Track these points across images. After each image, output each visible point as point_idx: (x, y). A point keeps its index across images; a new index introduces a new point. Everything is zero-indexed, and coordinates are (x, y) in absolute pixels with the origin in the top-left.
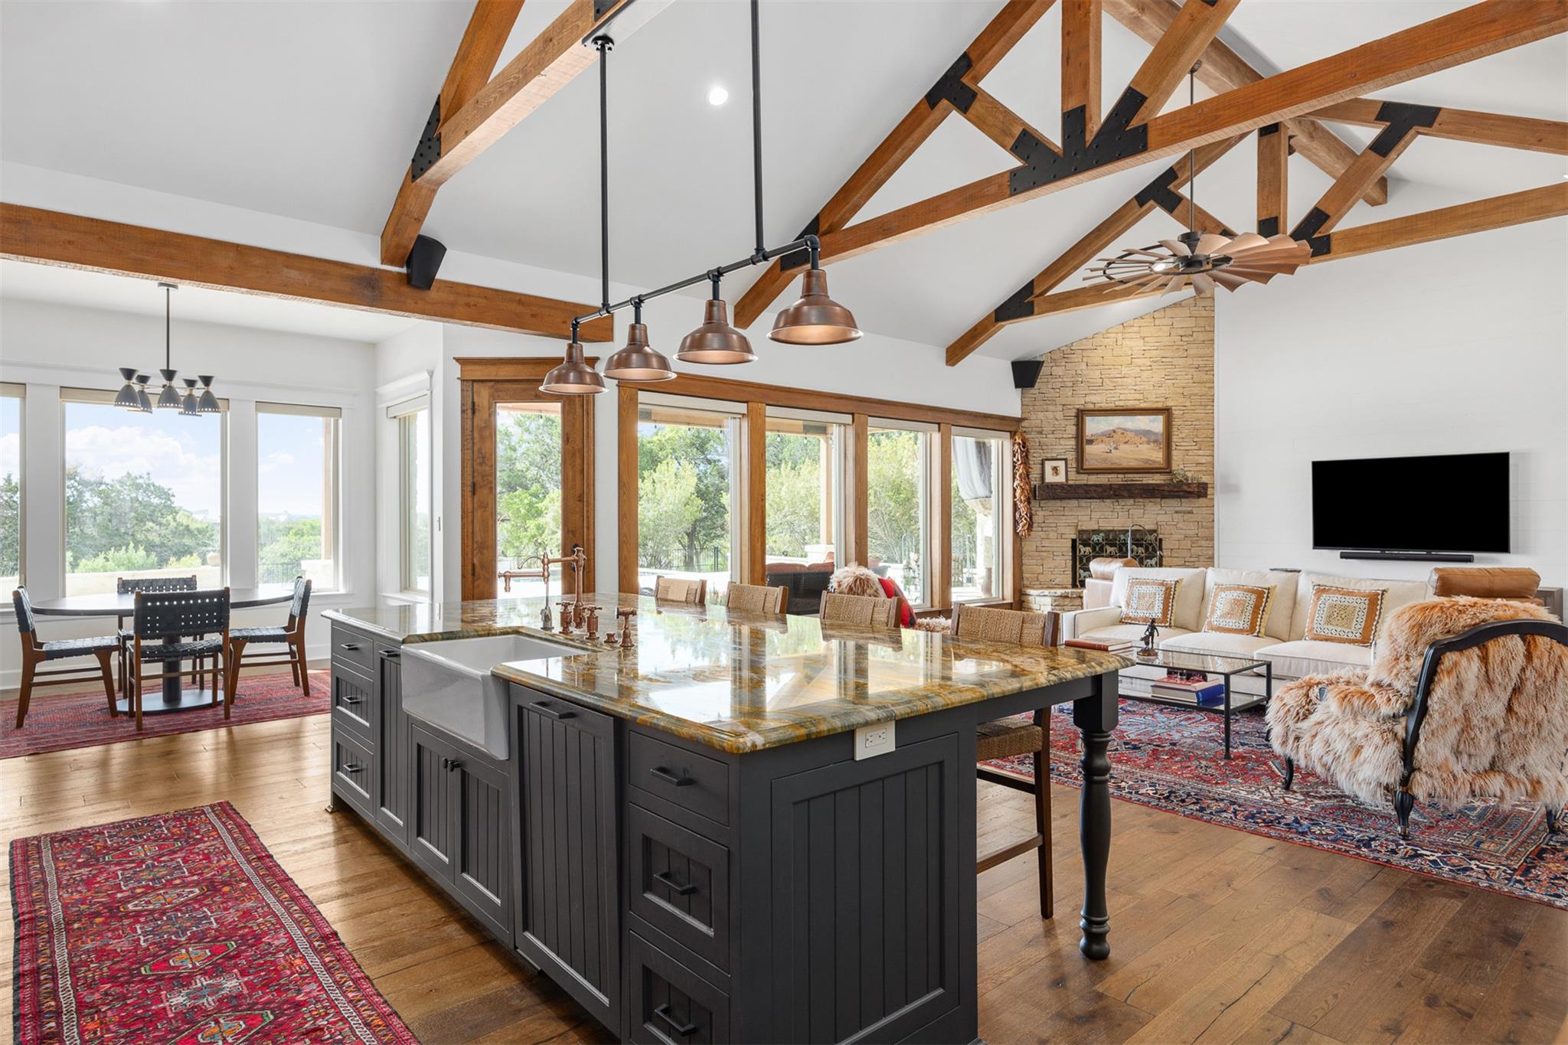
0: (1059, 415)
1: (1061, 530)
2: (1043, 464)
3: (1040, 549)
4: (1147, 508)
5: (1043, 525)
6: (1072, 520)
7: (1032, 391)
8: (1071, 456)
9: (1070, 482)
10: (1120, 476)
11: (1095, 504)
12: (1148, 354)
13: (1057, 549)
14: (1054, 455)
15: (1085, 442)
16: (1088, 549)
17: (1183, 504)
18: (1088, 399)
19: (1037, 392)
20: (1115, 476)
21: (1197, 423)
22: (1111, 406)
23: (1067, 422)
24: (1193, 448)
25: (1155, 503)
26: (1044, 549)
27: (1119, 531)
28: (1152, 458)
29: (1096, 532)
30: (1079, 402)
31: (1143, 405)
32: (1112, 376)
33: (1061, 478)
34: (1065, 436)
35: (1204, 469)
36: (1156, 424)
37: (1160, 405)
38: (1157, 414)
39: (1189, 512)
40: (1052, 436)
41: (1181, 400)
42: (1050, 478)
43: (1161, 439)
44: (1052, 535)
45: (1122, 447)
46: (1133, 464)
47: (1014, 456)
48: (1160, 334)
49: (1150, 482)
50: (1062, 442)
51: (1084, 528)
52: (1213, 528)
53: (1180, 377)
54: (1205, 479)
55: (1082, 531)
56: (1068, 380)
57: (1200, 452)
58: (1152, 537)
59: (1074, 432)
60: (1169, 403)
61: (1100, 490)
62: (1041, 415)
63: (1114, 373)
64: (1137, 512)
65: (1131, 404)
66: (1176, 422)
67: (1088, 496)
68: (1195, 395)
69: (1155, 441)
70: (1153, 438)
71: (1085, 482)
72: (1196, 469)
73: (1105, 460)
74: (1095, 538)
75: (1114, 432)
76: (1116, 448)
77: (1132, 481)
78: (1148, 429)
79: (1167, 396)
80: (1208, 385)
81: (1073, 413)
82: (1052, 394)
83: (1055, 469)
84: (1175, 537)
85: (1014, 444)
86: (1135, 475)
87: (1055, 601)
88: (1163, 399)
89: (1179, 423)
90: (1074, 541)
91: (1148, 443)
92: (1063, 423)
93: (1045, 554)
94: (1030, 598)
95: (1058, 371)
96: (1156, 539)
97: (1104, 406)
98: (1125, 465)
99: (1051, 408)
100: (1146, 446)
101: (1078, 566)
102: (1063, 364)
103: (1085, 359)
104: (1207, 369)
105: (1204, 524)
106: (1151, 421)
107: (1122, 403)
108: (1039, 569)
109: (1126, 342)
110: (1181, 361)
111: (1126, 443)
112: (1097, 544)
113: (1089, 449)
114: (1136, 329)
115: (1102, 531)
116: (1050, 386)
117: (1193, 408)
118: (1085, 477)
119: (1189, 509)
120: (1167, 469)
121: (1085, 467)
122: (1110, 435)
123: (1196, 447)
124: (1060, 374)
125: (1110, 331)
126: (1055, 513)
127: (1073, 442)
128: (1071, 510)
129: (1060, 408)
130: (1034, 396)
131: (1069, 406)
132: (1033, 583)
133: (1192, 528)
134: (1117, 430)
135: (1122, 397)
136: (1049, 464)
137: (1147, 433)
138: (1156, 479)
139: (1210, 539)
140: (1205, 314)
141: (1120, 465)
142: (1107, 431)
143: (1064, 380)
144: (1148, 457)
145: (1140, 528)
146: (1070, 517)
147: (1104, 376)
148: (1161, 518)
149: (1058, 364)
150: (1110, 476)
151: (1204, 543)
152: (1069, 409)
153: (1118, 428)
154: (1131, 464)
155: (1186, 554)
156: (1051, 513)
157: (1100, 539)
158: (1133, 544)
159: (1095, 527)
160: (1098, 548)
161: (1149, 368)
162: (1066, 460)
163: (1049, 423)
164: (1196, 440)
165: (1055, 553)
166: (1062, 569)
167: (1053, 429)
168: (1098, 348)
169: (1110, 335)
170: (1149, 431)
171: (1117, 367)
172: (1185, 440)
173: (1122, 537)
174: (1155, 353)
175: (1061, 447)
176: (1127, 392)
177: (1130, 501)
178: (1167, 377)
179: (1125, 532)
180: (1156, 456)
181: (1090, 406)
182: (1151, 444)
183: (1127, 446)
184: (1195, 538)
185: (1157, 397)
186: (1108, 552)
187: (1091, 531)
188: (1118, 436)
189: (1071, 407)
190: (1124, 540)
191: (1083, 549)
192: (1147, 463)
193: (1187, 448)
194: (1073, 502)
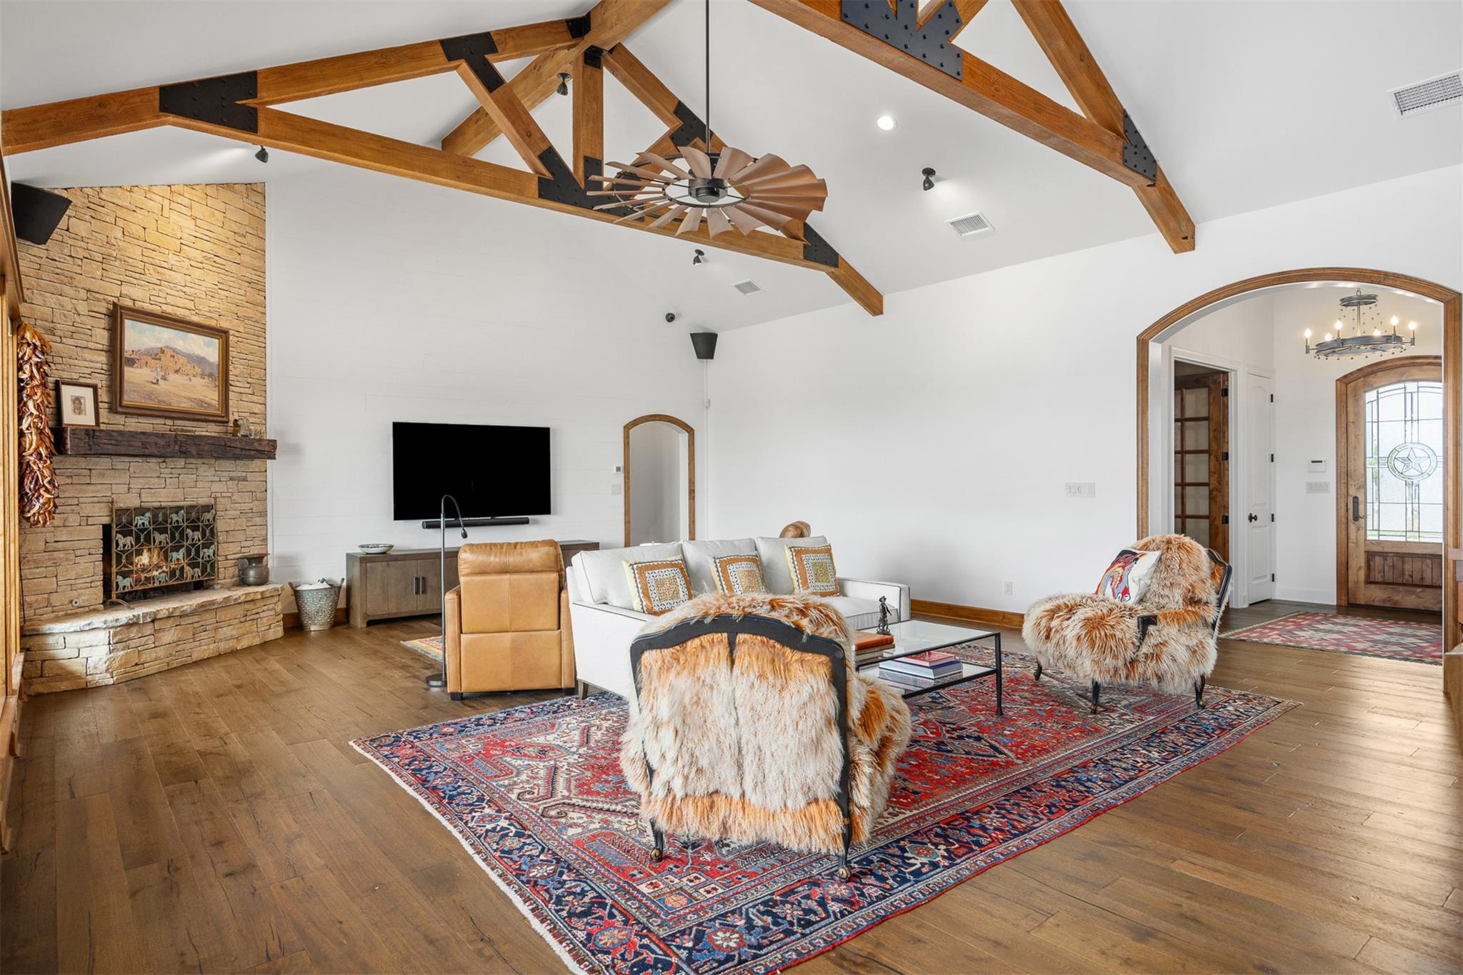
0: (83, 308)
1: (88, 510)
2: (58, 391)
3: (52, 546)
4: (201, 472)
6: (104, 492)
7: (37, 250)
8: (101, 381)
9: (103, 427)
10: (169, 422)
11: (136, 465)
12: (200, 244)
13: (83, 544)
14: (75, 376)
15: (123, 360)
16: (130, 540)
18: (126, 289)
19: (44, 254)
20: (161, 421)
21: (252, 358)
22: (156, 309)
23: (92, 322)
24: (247, 391)
26: (59, 545)
27: (171, 508)
28: (206, 400)
29: (141, 511)
30: (113, 291)
31: (196, 319)
32: (158, 262)
33: (88, 419)
34: (91, 345)
35: (258, 421)
36: (208, 349)
37: (213, 323)
38: (212, 336)
39: (245, 479)
40: (71, 341)
41: (237, 323)
42: (71, 416)
43: (215, 372)
44: (73, 520)
45: (172, 377)
46: (186, 405)
47: (20, 369)
48: (212, 220)
49: (204, 433)
50: (87, 354)
51: (121, 505)
52: (266, 500)
53: (233, 290)
55: (121, 510)
56: (97, 248)
57: (254, 398)
58: (210, 516)
59: (105, 342)
60: (224, 324)
61: (162, 442)
62: (52, 300)
63: (158, 258)
64: (188, 479)
65: (181, 313)
66: (233, 353)
67: (147, 452)
68: (249, 318)
69: (210, 375)
70: (208, 371)
71: (121, 428)
73: (150, 395)
74: (139, 521)
75: (162, 351)
76: (165, 379)
77: (183, 431)
78: (202, 355)
79: (223, 313)
80: (260, 309)
81: (103, 308)
82: (69, 265)
83: (77, 401)
84: (232, 513)
85: (20, 345)
86: (187, 423)
87: (115, 635)
88: (216, 316)
89: (235, 354)
90: (107, 529)
91: (203, 376)
92: (89, 322)
93: (61, 555)
94: (51, 640)
95: (79, 227)
96: (214, 519)
97: (148, 307)
98: (175, 406)
99: (68, 290)
100: (200, 380)
101: (114, 570)
102: (88, 217)
103: (120, 222)
104: (258, 285)
105: (258, 495)
106: (205, 344)
107: (169, 309)
108: (50, 584)
109: (174, 216)
110: (234, 268)
111: (177, 371)
112: (142, 531)
113: (132, 375)
115: (148, 510)
116: (66, 251)
117: (245, 336)
118: (120, 419)
120: (221, 418)
121: (124, 403)
122: (157, 355)
123: (250, 391)
124: (84, 234)
125: (154, 189)
126: (75, 480)
127: (103, 358)
128: (102, 475)
129: (83, 294)
130: (38, 260)
131: (97, 295)
132: (40, 611)
133: (247, 501)
134: (166, 350)
135: (170, 299)
136: (68, 393)
137: (200, 361)
138: (211, 430)
139: (263, 514)
140: (257, 213)
141: (170, 405)
142: (153, 349)
143: (90, 246)
144: (201, 397)
145: (194, 503)
146: (100, 486)
147: (145, 259)
148: (217, 487)
149: (79, 215)
150: (155, 421)
151: (258, 520)
152: (98, 300)
153: (167, 347)
154: (183, 405)
155: (241, 536)
156: (69, 481)
157: (147, 523)
158: (187, 527)
159: (136, 503)
160: (142, 537)
161: (201, 266)
162: (95, 388)
163: (65, 316)
164: (250, 380)
165: (78, 553)
166: (89, 580)
167: (73, 329)
168: (138, 210)
169: (154, 197)
170: (203, 358)
171: (161, 250)
172: (239, 379)
173: (175, 517)
174: (208, 246)
175: (86, 364)
176: (176, 293)
177: (181, 462)
178: (220, 286)
179: (177, 509)
180: (212, 396)
181: (129, 303)
182: (207, 380)
183: (176, 376)
184: (250, 515)
185: (210, 312)
186: (157, 542)
187: (127, 510)
188: (166, 359)
189: (101, 297)
190: (177, 521)
191: (122, 540)
192: (201, 406)
193: (243, 390)
194: (104, 462)
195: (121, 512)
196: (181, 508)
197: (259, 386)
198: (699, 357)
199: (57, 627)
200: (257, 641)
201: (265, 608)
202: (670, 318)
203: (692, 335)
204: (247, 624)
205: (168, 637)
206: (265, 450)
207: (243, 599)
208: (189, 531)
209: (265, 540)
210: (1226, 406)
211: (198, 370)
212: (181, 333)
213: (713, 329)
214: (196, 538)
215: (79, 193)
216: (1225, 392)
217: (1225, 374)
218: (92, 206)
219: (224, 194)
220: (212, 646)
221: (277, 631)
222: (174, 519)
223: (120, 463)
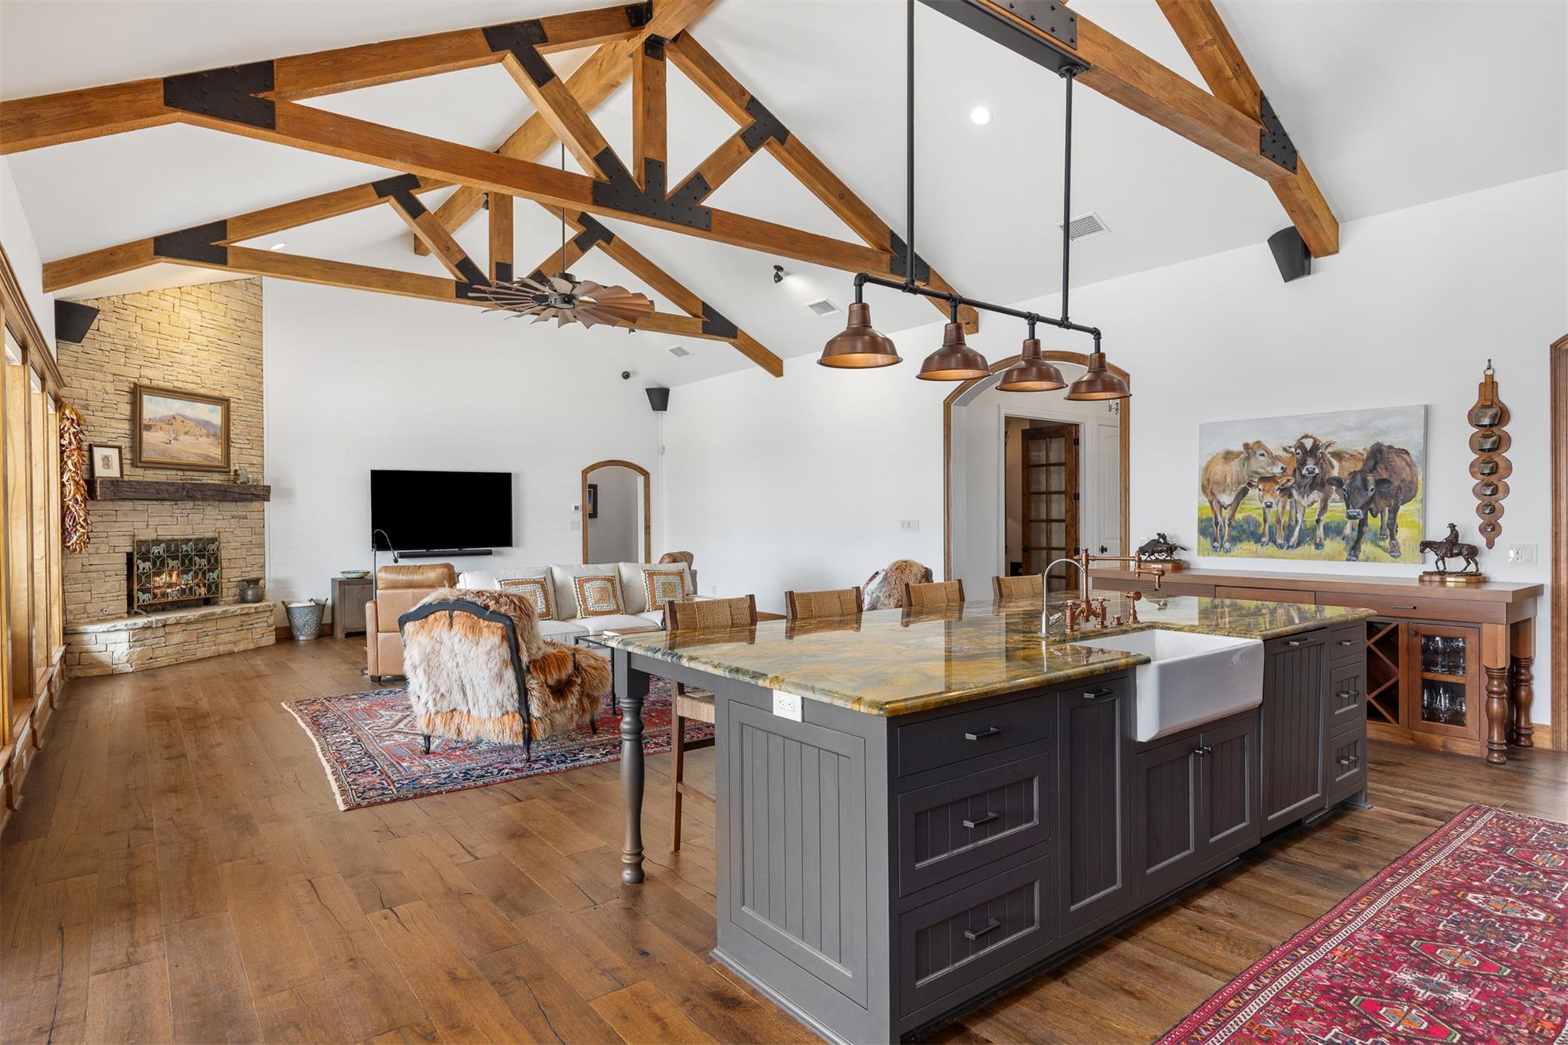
0: (110, 388)
1: (114, 541)
2: (91, 452)
3: (87, 568)
4: (206, 512)
6: (127, 528)
7: (74, 347)
8: (125, 443)
9: (126, 478)
10: (180, 473)
11: (153, 507)
12: (206, 332)
13: (110, 567)
14: (104, 440)
15: (142, 426)
16: (148, 565)
17: (240, 508)
18: (145, 372)
20: (174, 472)
21: (251, 419)
22: (169, 385)
23: (118, 398)
24: (246, 446)
25: (214, 507)
26: (93, 568)
27: (181, 540)
28: (211, 455)
29: (157, 542)
30: (133, 374)
31: (202, 391)
32: (170, 349)
33: (114, 472)
34: (117, 416)
35: (256, 470)
36: (213, 415)
37: (216, 394)
38: (215, 404)
39: (245, 518)
40: (101, 414)
41: (237, 392)
42: (101, 470)
43: (219, 431)
44: (104, 548)
45: (182, 437)
46: (193, 460)
47: (62, 437)
48: (216, 311)
49: (209, 481)
50: (114, 423)
51: (142, 538)
52: (263, 534)
53: (234, 366)
55: (141, 541)
56: (121, 342)
57: (253, 452)
58: (214, 546)
59: (128, 413)
60: (226, 394)
61: (172, 489)
62: (86, 383)
63: (171, 346)
64: (196, 517)
65: (190, 387)
66: (233, 416)
67: (160, 497)
68: (248, 388)
69: (214, 435)
70: (212, 431)
71: (140, 478)
73: (164, 452)
74: (155, 550)
75: (174, 418)
76: (176, 439)
77: (191, 479)
78: (207, 419)
79: (225, 385)
80: (258, 379)
81: (126, 387)
82: (99, 356)
83: (106, 459)
84: (233, 545)
85: (61, 419)
86: (195, 473)
87: (134, 635)
88: (220, 388)
89: (236, 417)
90: (130, 557)
91: (208, 436)
92: (115, 398)
93: (94, 575)
94: (86, 638)
95: (107, 327)
96: (217, 549)
97: (162, 384)
98: (184, 460)
99: (98, 375)
100: (205, 439)
101: (136, 587)
102: (114, 319)
103: (139, 320)
104: (256, 360)
105: (257, 530)
106: (210, 411)
107: (179, 385)
108: (87, 596)
109: (184, 311)
110: (235, 348)
111: (186, 433)
112: (158, 558)
113: (149, 437)
114: (194, 299)
115: (163, 541)
116: (97, 346)
117: (245, 402)
118: (140, 472)
119: (244, 514)
120: (224, 469)
121: (143, 459)
122: (170, 421)
123: (249, 446)
124: (111, 332)
125: (167, 292)
126: (105, 518)
127: (126, 426)
128: (126, 515)
129: (110, 378)
130: (76, 355)
131: (121, 378)
132: (78, 617)
133: (247, 535)
134: (176, 417)
135: (180, 377)
136: (98, 453)
137: (206, 424)
138: (215, 479)
139: (262, 546)
140: (255, 301)
141: (180, 460)
142: (166, 416)
143: (116, 341)
144: (207, 453)
145: (201, 537)
146: (124, 524)
147: (160, 347)
148: (219, 524)
149: (107, 318)
150: (169, 472)
151: (256, 551)
152: (123, 381)
153: (178, 414)
154: (190, 459)
155: (242, 563)
156: (100, 519)
157: (161, 551)
158: (195, 555)
159: (153, 536)
160: (158, 562)
161: (206, 348)
162: (120, 448)
163: (96, 395)
164: (249, 437)
165: (107, 573)
166: (116, 594)
167: (102, 405)
168: (154, 310)
169: (167, 298)
170: (209, 422)
171: (173, 339)
172: (240, 437)
173: (185, 548)
174: (211, 332)
175: (113, 430)
176: (185, 372)
177: (190, 504)
178: (223, 363)
179: (187, 541)
180: (216, 452)
181: (146, 382)
182: (211, 438)
183: (186, 438)
184: (249, 546)
185: (214, 384)
186: (170, 566)
187: (146, 541)
188: (177, 424)
189: (125, 379)
190: (187, 551)
191: (142, 565)
192: (207, 460)
193: (242, 446)
194: (128, 505)
195: (140, 543)
196: (191, 540)
197: (257, 441)
198: (654, 409)
199: (91, 628)
200: (252, 646)
201: (258, 620)
202: (626, 376)
203: (647, 390)
204: (243, 632)
205: (176, 639)
206: (263, 494)
207: (238, 612)
208: (196, 558)
209: (263, 566)
210: (1077, 453)
211: (204, 431)
212: (189, 403)
213: (665, 385)
214: (203, 564)
215: (107, 301)
216: (1077, 442)
217: (1077, 426)
218: (117, 310)
219: (225, 290)
220: (212, 648)
221: (271, 639)
222: (185, 549)
223: (140, 505)
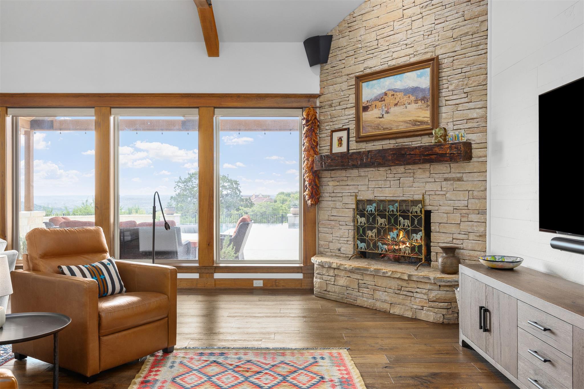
1: (346, 200)
2: (331, 136)
4: (417, 176)
5: (333, 195)
6: (354, 190)
8: (352, 126)
9: (351, 152)
11: (371, 172)
13: (343, 219)
14: (340, 126)
15: (362, 109)
17: (453, 170)
18: (366, 64)
20: (387, 142)
21: (468, 69)
22: (384, 67)
23: (349, 92)
24: (463, 100)
25: (424, 170)
26: (332, 218)
27: (389, 201)
28: (420, 119)
29: (370, 202)
30: (359, 69)
31: (413, 60)
33: (345, 149)
35: (475, 125)
37: (428, 56)
38: (424, 67)
39: (460, 180)
40: (338, 108)
41: (450, 45)
42: (336, 149)
43: (429, 95)
44: (340, 205)
45: (393, 110)
46: (403, 128)
50: (346, 112)
54: (474, 138)
55: (360, 201)
57: (471, 105)
58: (417, 209)
64: (407, 180)
66: (445, 73)
68: (466, 34)
69: (423, 99)
70: (420, 96)
71: (362, 150)
72: (467, 126)
73: (377, 127)
75: (386, 94)
76: (387, 112)
80: (481, 19)
81: (354, 82)
82: (340, 66)
84: (444, 209)
86: (405, 140)
88: (432, 49)
89: (448, 73)
91: (416, 102)
92: (347, 93)
96: (421, 211)
97: (378, 68)
98: (395, 129)
100: (414, 106)
101: (357, 236)
102: (348, 33)
108: (330, 237)
111: (396, 105)
112: (371, 215)
113: (365, 117)
118: (362, 145)
119: (459, 175)
121: (362, 135)
122: (381, 99)
123: (466, 100)
124: (345, 44)
126: (341, 183)
128: (352, 180)
131: (351, 76)
133: (462, 198)
134: (388, 92)
135: (395, 55)
137: (414, 90)
138: (425, 141)
139: (483, 212)
141: (391, 129)
142: (380, 95)
143: (348, 49)
144: (415, 118)
145: (410, 199)
146: (351, 187)
148: (429, 187)
150: (384, 142)
153: (389, 90)
154: (400, 127)
155: (453, 229)
156: (338, 184)
157: (373, 210)
158: (400, 215)
160: (371, 219)
162: (348, 130)
164: (465, 91)
165: (341, 223)
166: (346, 239)
170: (417, 88)
173: (391, 207)
175: (346, 117)
178: (437, 22)
179: (393, 202)
180: (425, 115)
182: (420, 103)
183: (396, 109)
184: (464, 211)
186: (379, 223)
187: (364, 201)
188: (389, 99)
190: (393, 211)
192: (415, 125)
193: (458, 102)
194: (355, 172)
196: (396, 201)
204: (401, 297)
207: (389, 274)
208: (401, 218)
209: (483, 236)
211: (413, 98)
214: (406, 224)
220: (370, 301)
222: (391, 209)
223: (363, 171)
